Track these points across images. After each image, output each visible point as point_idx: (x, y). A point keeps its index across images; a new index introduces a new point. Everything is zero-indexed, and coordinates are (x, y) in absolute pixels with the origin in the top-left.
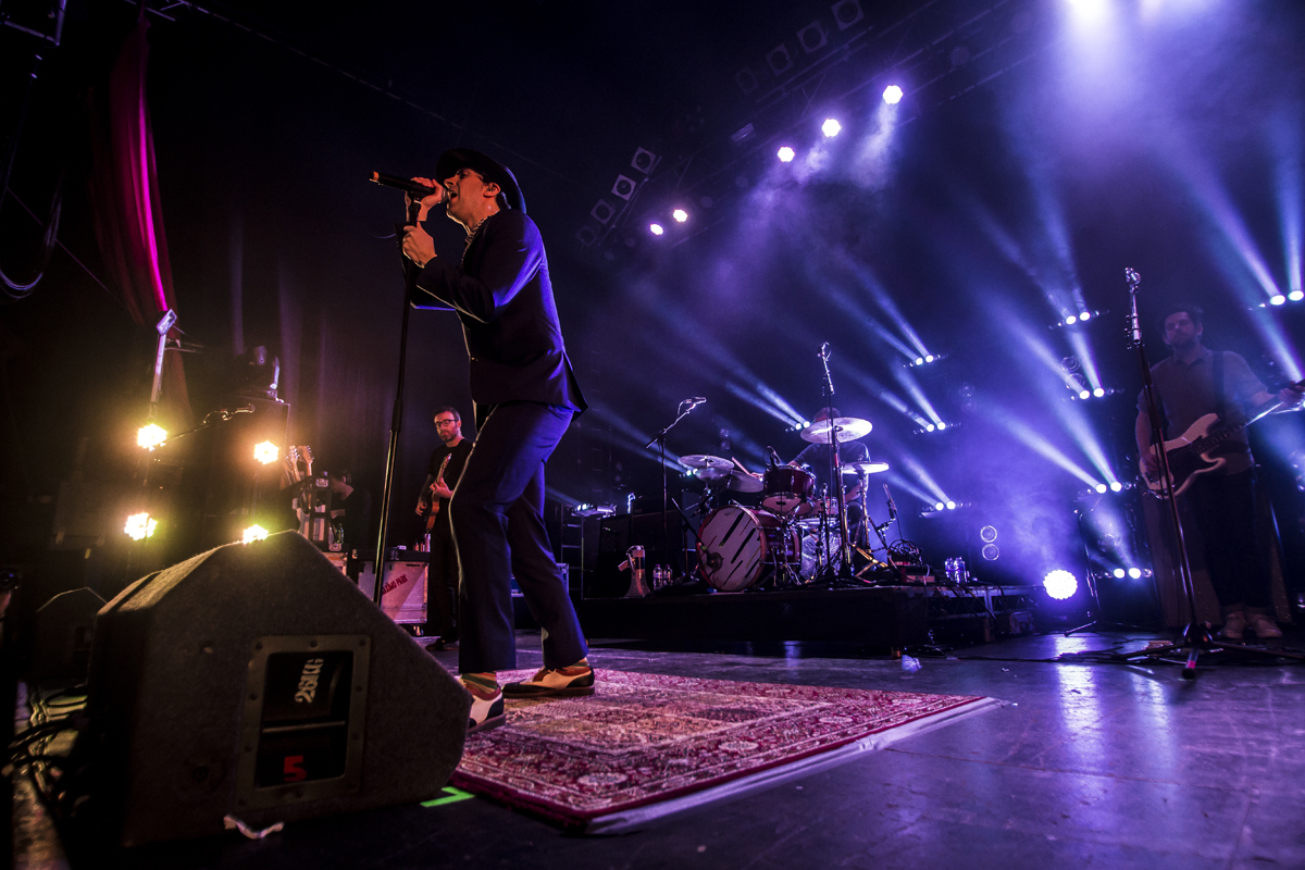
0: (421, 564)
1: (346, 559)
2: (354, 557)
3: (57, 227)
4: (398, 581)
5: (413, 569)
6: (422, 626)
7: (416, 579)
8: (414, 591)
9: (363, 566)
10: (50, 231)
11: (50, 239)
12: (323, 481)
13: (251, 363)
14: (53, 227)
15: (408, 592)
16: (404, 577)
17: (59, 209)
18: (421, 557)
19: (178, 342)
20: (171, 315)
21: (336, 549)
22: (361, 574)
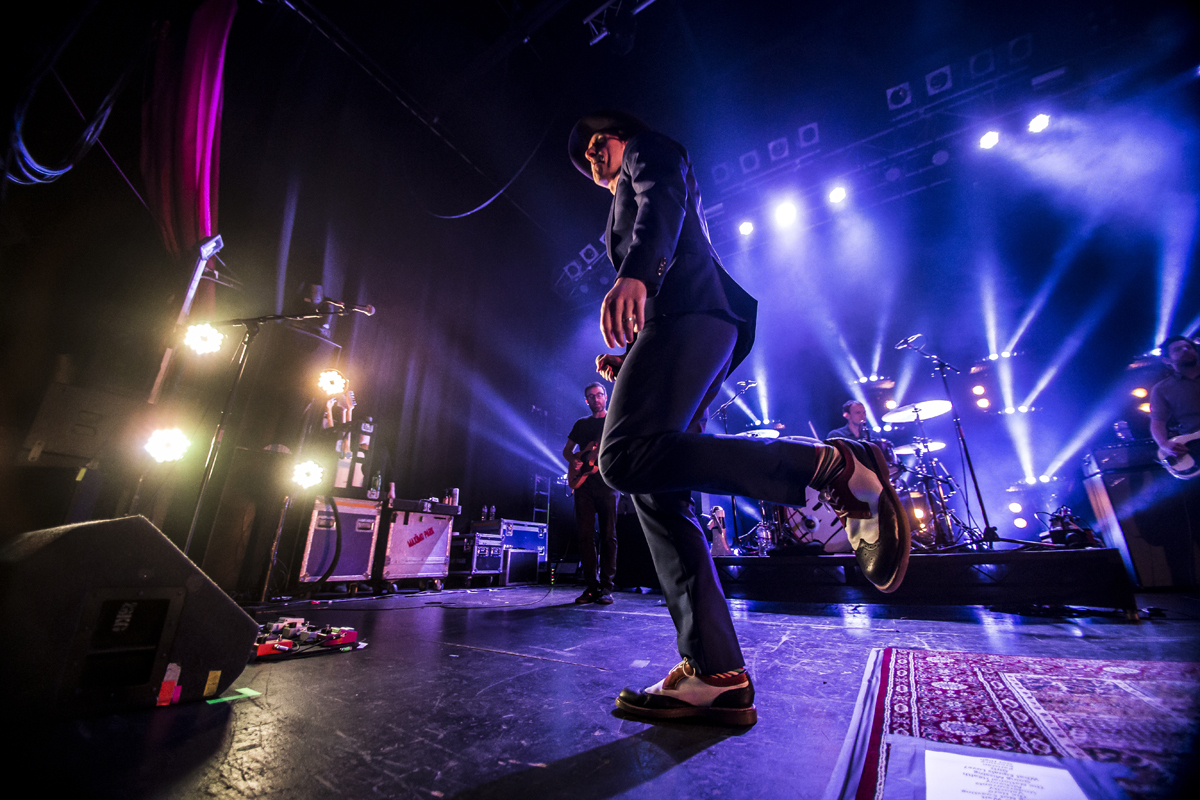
0: (448, 517)
1: (380, 508)
2: (390, 506)
3: (101, 127)
4: (426, 533)
5: (440, 522)
6: (442, 579)
7: (442, 531)
8: (439, 544)
9: (396, 515)
10: (93, 129)
11: (91, 135)
12: (368, 425)
13: (306, 300)
14: (97, 128)
15: (434, 544)
16: (431, 529)
17: (108, 111)
18: (447, 511)
19: (216, 273)
20: (217, 242)
21: (374, 497)
22: (392, 525)
